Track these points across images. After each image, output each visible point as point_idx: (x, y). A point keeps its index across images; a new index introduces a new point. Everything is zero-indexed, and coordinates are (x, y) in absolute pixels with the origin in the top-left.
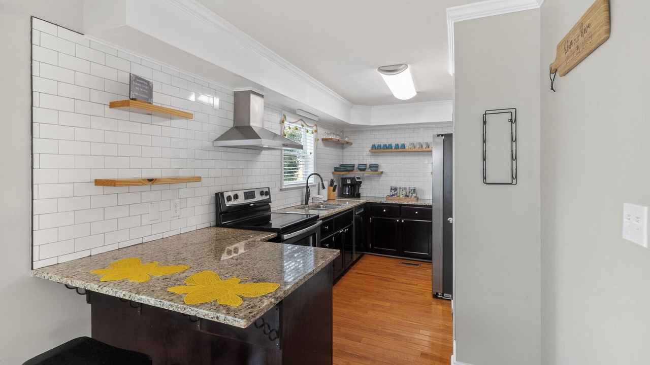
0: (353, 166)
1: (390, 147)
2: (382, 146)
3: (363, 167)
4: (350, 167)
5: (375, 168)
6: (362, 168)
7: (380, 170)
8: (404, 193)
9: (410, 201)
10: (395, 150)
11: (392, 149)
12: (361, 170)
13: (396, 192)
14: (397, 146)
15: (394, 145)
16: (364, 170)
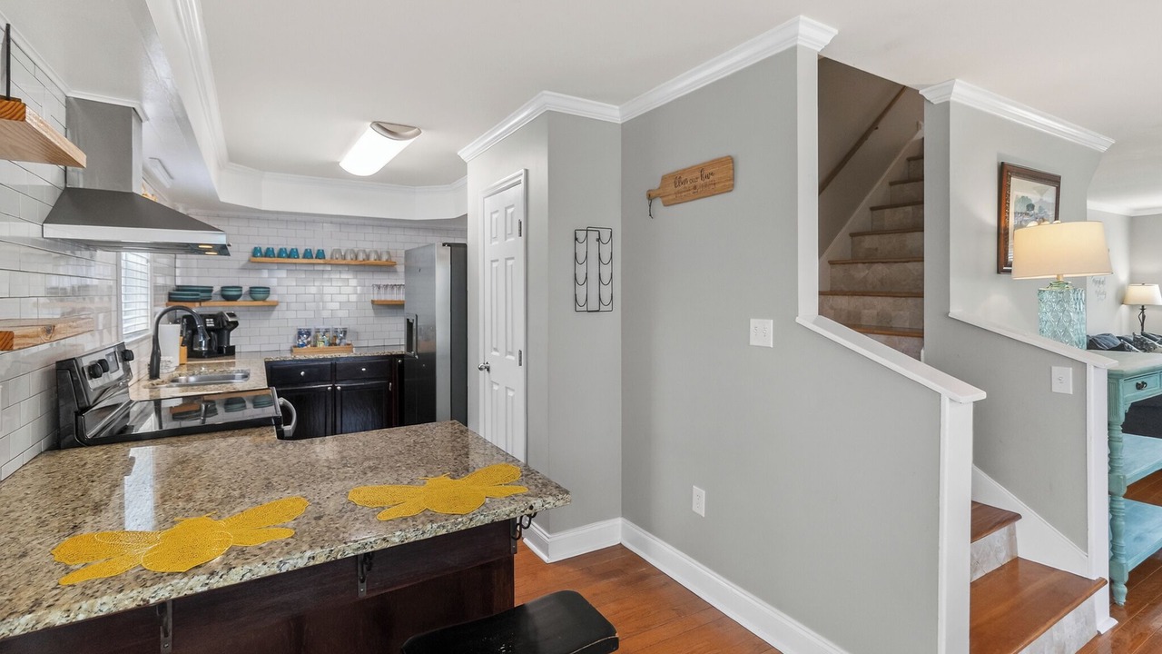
0: (209, 290)
1: (292, 254)
2: (276, 252)
3: (235, 293)
4: (203, 291)
5: (261, 293)
6: (228, 295)
7: (273, 298)
8: (326, 339)
9: (339, 353)
10: (306, 261)
11: (298, 257)
12: (227, 298)
13: (309, 339)
14: (308, 254)
15: (301, 252)
16: (235, 298)
